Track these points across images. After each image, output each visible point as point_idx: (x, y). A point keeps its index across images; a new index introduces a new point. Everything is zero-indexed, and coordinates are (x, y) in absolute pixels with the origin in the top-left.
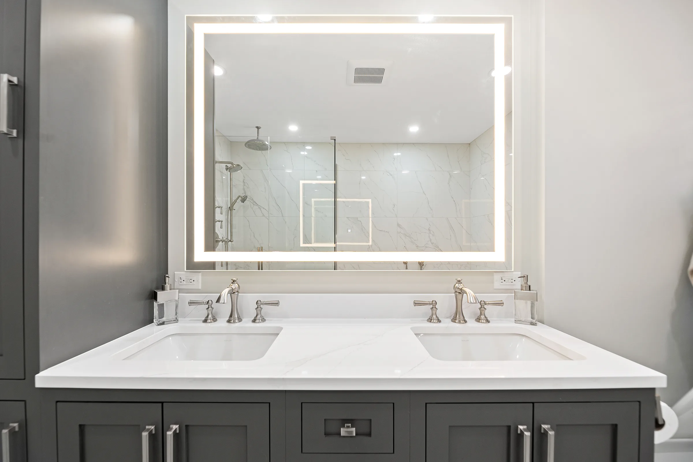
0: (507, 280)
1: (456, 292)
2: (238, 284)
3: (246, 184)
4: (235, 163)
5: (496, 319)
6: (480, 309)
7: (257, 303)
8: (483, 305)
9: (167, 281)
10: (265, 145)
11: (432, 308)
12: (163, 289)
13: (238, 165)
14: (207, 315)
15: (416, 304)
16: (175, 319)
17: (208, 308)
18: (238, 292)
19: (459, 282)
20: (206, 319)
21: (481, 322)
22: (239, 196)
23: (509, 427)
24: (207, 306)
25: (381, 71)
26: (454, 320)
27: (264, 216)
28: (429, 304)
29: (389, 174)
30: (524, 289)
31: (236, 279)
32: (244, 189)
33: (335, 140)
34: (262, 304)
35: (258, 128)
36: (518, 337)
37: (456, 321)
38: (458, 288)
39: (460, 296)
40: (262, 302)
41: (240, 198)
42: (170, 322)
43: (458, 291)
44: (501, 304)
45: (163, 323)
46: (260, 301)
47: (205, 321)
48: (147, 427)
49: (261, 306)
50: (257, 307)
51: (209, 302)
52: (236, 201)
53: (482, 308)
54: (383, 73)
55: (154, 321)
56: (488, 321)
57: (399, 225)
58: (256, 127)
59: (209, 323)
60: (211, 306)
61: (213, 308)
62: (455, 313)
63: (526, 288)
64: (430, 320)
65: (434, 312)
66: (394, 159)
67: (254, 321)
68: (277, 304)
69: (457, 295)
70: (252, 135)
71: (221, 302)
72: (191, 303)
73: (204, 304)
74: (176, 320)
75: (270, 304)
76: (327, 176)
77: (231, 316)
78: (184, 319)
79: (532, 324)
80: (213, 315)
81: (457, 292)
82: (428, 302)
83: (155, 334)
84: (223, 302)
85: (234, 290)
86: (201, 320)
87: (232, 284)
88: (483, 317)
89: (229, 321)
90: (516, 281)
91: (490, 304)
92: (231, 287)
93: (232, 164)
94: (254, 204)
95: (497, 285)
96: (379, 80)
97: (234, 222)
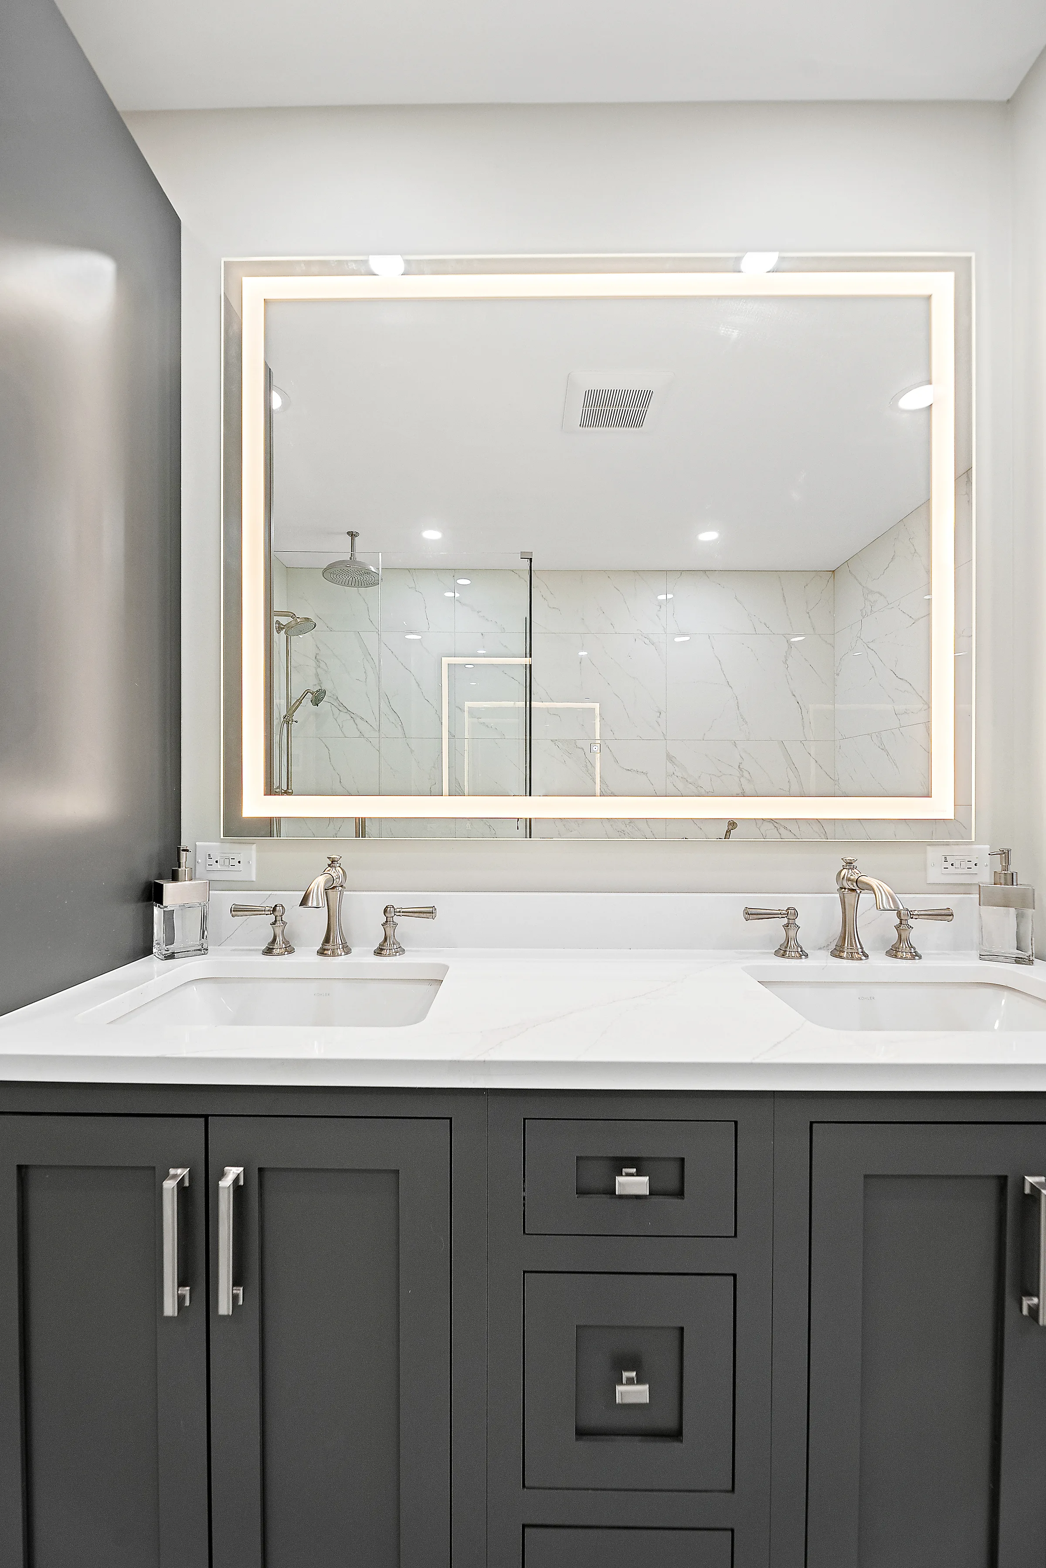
0: (957, 864)
1: (841, 888)
2: (342, 867)
3: (322, 665)
4: (301, 614)
5: (936, 952)
6: (897, 927)
7: (385, 911)
8: (904, 919)
9: (183, 860)
10: (369, 572)
11: (786, 926)
12: (175, 877)
13: (307, 619)
14: (271, 939)
15: (750, 914)
16: (200, 947)
17: (276, 921)
18: (342, 886)
19: (849, 864)
20: (271, 947)
21: (902, 958)
22: (308, 691)
23: (1002, 1181)
24: (272, 918)
25: (646, 397)
26: (837, 953)
27: (362, 735)
28: (780, 916)
29: (647, 641)
30: (1003, 881)
31: (338, 857)
32: (317, 675)
33: (531, 559)
34: (397, 914)
35: (352, 535)
36: (990, 991)
37: (842, 954)
38: (849, 880)
39: (850, 897)
40: (398, 910)
41: (309, 695)
42: (187, 953)
43: (847, 887)
44: (946, 915)
45: (171, 956)
46: (393, 907)
47: (269, 951)
48: (172, 1171)
49: (396, 919)
50: (387, 921)
51: (278, 908)
52: (300, 701)
53: (902, 926)
54: (646, 404)
55: (154, 950)
56: (916, 956)
57: (670, 758)
58: (348, 533)
59: (278, 955)
60: (281, 918)
61: (285, 923)
62: (840, 936)
63: (1006, 879)
64: (782, 952)
65: (792, 933)
66: (659, 607)
67: (379, 952)
68: (429, 913)
69: (846, 895)
70: (340, 550)
71: (310, 905)
72: (237, 910)
73: (267, 913)
74: (202, 950)
75: (416, 915)
76: (505, 646)
77: (327, 940)
78: (220, 947)
79: (1018, 961)
80: (285, 938)
81: (845, 889)
82: (779, 912)
83: (156, 978)
84: (315, 905)
85: (335, 881)
86: (259, 950)
87: (329, 868)
88: (903, 945)
89: (322, 952)
90: (978, 865)
91: (920, 917)
92: (328, 872)
93: (293, 616)
94: (341, 708)
95: (936, 874)
96: (635, 420)
97: (294, 751)
